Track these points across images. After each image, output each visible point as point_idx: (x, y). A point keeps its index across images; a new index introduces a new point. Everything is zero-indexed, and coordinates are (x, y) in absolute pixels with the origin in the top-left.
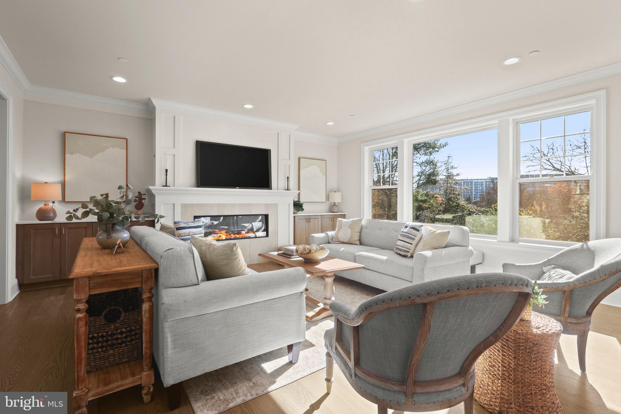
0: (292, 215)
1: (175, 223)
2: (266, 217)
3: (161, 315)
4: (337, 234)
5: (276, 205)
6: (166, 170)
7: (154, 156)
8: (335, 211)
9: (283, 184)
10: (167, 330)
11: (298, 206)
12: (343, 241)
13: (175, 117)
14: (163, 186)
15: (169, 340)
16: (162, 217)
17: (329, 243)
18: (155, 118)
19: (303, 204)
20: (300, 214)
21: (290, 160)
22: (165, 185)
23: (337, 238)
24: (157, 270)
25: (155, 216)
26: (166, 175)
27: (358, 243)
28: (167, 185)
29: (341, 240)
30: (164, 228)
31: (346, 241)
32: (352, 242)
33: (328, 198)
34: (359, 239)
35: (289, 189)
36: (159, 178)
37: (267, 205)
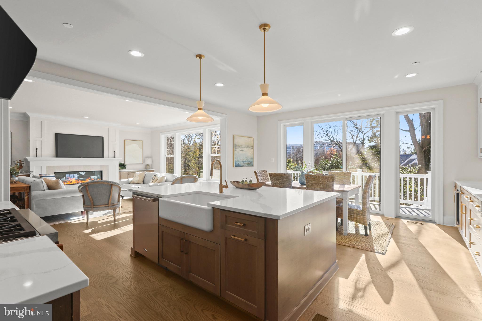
0: (118, 171)
1: (39, 174)
2: (101, 172)
3: (32, 198)
4: (133, 180)
5: (107, 166)
6: (37, 149)
7: (29, 141)
8: (148, 168)
9: (111, 154)
10: (33, 202)
11: (122, 166)
12: (135, 182)
13: (42, 121)
14: (35, 157)
15: (34, 205)
16: (32, 172)
17: (129, 184)
18: (29, 121)
19: (126, 165)
20: (124, 170)
21: (116, 142)
22: (36, 156)
23: (133, 181)
24: (30, 187)
25: (30, 172)
26: (37, 151)
27: (142, 183)
28: (37, 157)
29: (134, 182)
30: (34, 177)
31: (136, 182)
32: (139, 183)
33: (143, 161)
34: (143, 181)
35: (115, 157)
36: (32, 152)
37: (101, 166)
